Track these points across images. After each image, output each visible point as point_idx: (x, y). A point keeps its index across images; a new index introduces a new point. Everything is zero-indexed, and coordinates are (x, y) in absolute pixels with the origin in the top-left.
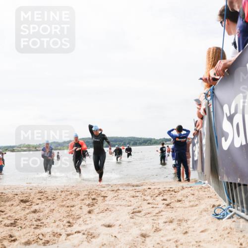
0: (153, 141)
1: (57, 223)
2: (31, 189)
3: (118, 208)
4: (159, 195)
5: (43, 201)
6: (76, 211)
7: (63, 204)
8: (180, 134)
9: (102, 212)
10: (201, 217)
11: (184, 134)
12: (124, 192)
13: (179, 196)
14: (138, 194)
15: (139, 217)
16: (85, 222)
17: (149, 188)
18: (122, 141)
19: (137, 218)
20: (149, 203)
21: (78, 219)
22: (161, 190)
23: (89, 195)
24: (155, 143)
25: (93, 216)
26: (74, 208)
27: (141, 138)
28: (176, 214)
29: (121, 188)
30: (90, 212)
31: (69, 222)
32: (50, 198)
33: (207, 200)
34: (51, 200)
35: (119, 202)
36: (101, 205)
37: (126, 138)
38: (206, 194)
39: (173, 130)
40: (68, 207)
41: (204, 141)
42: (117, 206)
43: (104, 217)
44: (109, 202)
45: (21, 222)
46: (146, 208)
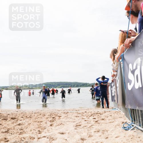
0: (88, 85)
1: (32, 131)
2: (17, 112)
3: (68, 123)
4: (91, 116)
5: (24, 118)
6: (43, 124)
7: (36, 120)
8: (104, 81)
9: (58, 125)
10: (116, 129)
11: (106, 81)
12: (71, 114)
13: (103, 117)
14: (79, 115)
15: (80, 128)
16: (48, 131)
17: (86, 112)
18: (70, 84)
19: (79, 129)
20: (85, 121)
21: (44, 129)
22: (92, 113)
23: (51, 115)
24: (89, 86)
25: (53, 127)
26: (42, 122)
27: (81, 83)
28: (101, 127)
29: (69, 112)
30: (51, 125)
31: (39, 131)
32: (28, 117)
33: (119, 119)
34: (29, 118)
35: (68, 120)
36: (58, 121)
37: (72, 82)
38: (118, 116)
39: (99, 78)
40: (38, 122)
41: (118, 85)
42: (67, 122)
43: (60, 128)
44: (62, 119)
45: (12, 130)
46: (83, 123)
